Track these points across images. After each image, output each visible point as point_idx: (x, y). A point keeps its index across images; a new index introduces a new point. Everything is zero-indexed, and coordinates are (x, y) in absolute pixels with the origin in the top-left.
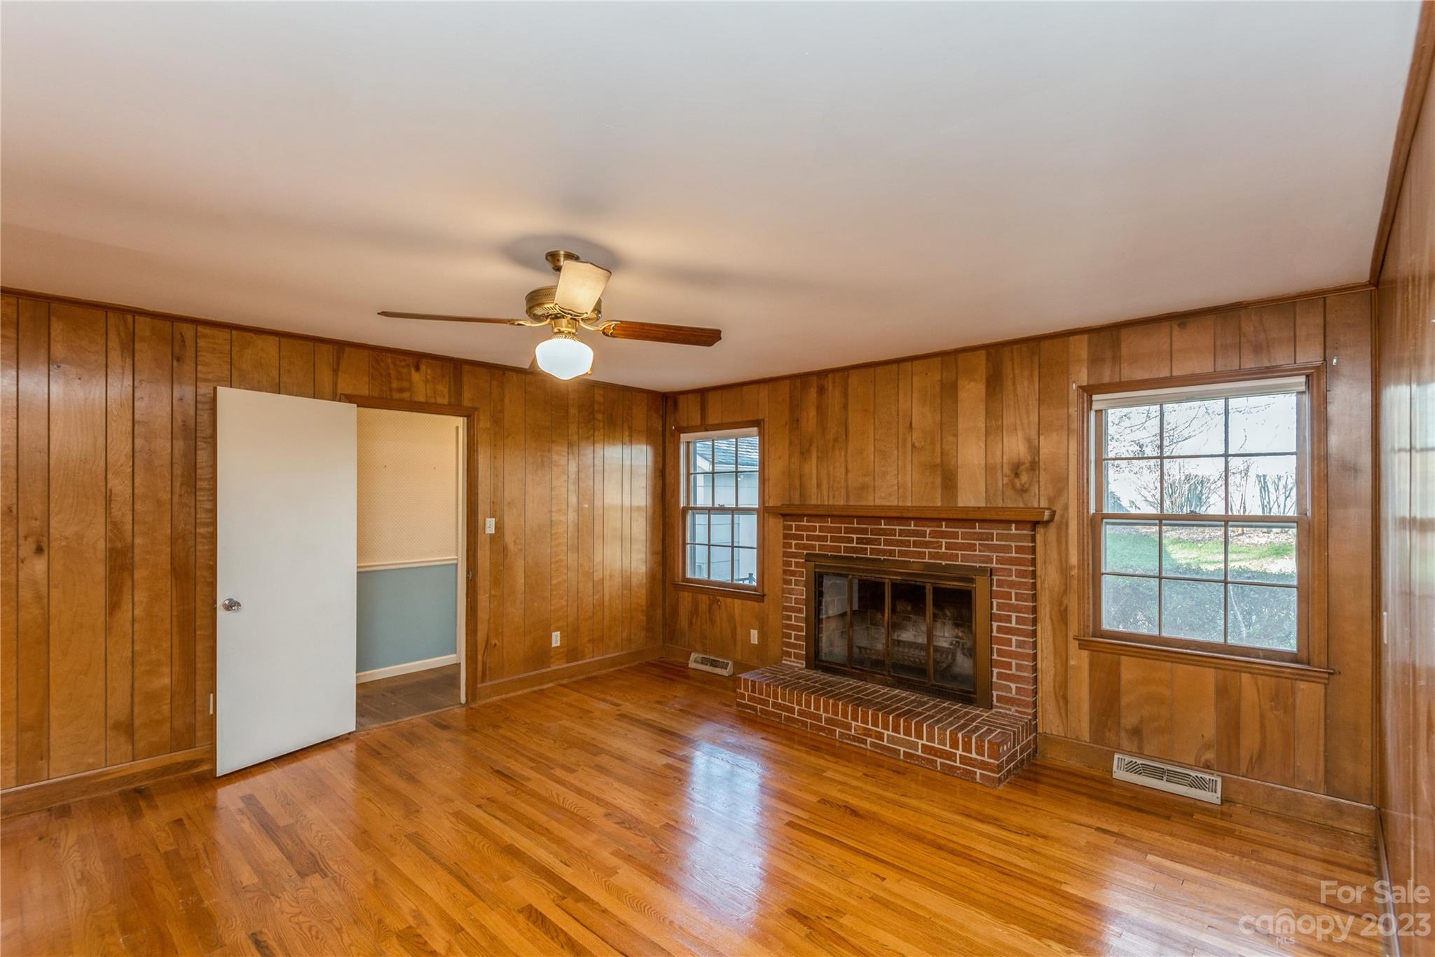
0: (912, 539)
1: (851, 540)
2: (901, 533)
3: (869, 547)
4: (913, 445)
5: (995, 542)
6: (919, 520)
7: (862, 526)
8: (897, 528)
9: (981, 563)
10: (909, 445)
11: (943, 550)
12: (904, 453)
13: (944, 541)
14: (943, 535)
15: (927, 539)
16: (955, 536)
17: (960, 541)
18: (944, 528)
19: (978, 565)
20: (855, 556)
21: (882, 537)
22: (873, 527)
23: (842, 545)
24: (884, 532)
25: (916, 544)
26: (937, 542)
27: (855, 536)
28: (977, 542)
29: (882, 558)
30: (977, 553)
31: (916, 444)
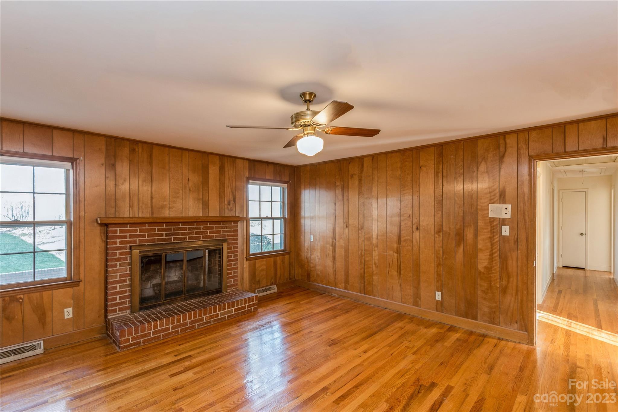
0: (195, 231)
1: (162, 235)
2: (190, 229)
3: (172, 237)
4: (189, 189)
5: (227, 229)
6: (198, 223)
7: (168, 227)
8: (188, 227)
9: (223, 237)
10: (188, 189)
11: (208, 234)
12: (185, 192)
13: (208, 231)
14: (208, 228)
15: (202, 230)
16: (213, 228)
17: (215, 230)
18: (209, 225)
19: (221, 239)
20: (164, 243)
21: (180, 232)
22: (175, 227)
23: (156, 238)
24: (181, 229)
25: (197, 233)
26: (206, 231)
27: (164, 233)
28: (221, 230)
29: (180, 242)
30: (221, 234)
31: (191, 189)
